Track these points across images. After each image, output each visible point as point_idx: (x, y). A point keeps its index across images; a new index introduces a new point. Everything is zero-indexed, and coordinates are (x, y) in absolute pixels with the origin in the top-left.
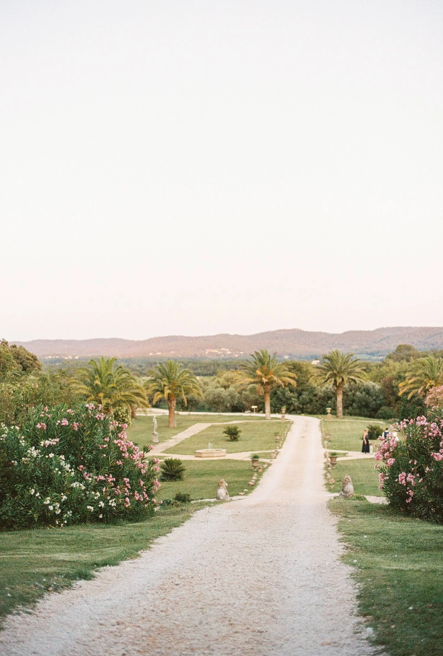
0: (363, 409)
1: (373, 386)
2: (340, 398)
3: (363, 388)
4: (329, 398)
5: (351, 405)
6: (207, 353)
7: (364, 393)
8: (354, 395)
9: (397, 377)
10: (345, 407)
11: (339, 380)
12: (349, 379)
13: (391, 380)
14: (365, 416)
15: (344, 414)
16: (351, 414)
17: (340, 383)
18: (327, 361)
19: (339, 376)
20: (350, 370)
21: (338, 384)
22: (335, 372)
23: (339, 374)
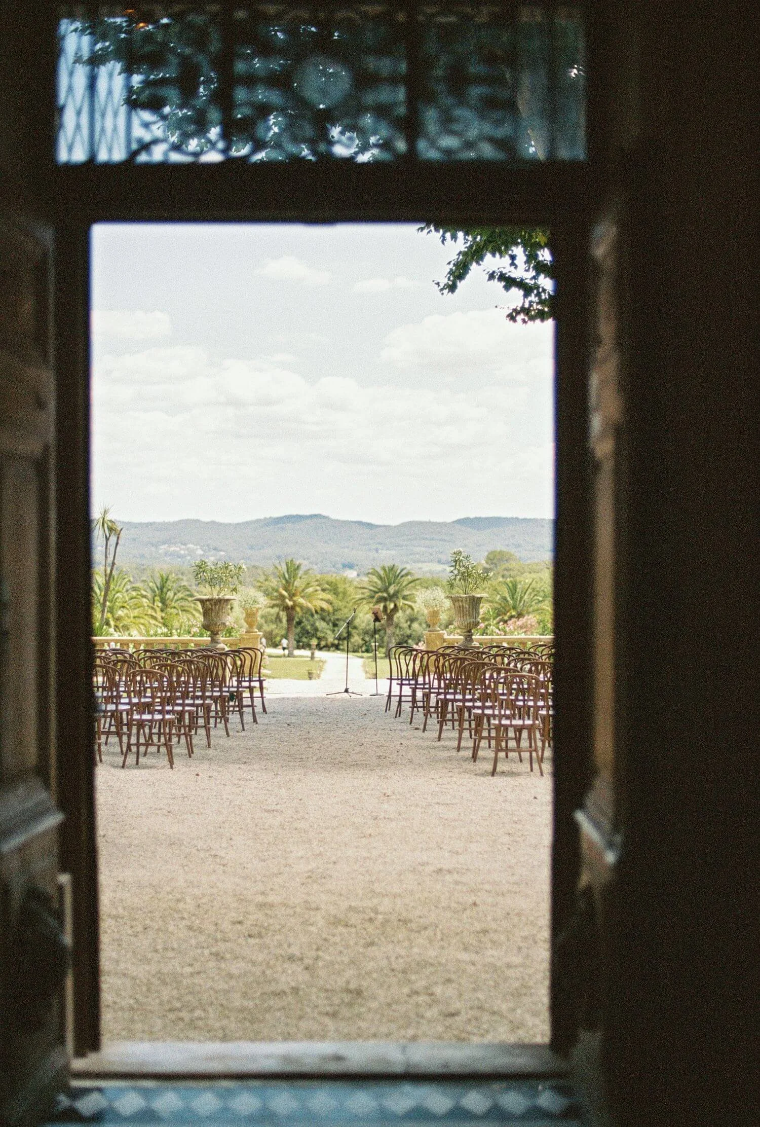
2: (390, 631)
6: (161, 551)
11: (390, 606)
12: (404, 605)
17: (392, 610)
18: (375, 579)
19: (391, 601)
20: (406, 593)
21: (389, 611)
22: (385, 595)
23: (392, 597)
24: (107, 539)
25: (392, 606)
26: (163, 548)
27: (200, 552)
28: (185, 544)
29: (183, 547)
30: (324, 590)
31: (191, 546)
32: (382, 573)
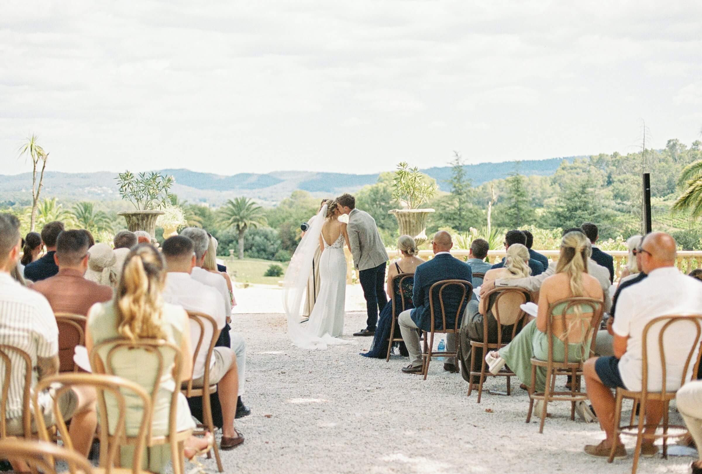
0: (262, 252)
1: (272, 232)
2: (242, 242)
3: (261, 233)
4: (231, 242)
5: (251, 249)
6: (86, 191)
7: (263, 238)
8: (253, 239)
9: (294, 223)
10: (246, 250)
11: (242, 225)
12: (251, 224)
13: (289, 227)
14: (264, 258)
15: (244, 256)
16: (251, 257)
17: (243, 228)
18: (230, 206)
19: (242, 221)
20: (252, 216)
21: (241, 228)
22: (238, 217)
23: (242, 219)
24: (35, 163)
25: (243, 225)
26: (87, 189)
27: (110, 192)
28: (101, 187)
29: (100, 188)
30: (196, 214)
31: (104, 188)
32: (234, 202)
